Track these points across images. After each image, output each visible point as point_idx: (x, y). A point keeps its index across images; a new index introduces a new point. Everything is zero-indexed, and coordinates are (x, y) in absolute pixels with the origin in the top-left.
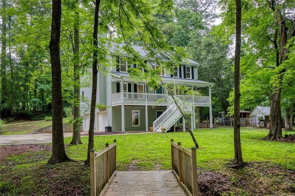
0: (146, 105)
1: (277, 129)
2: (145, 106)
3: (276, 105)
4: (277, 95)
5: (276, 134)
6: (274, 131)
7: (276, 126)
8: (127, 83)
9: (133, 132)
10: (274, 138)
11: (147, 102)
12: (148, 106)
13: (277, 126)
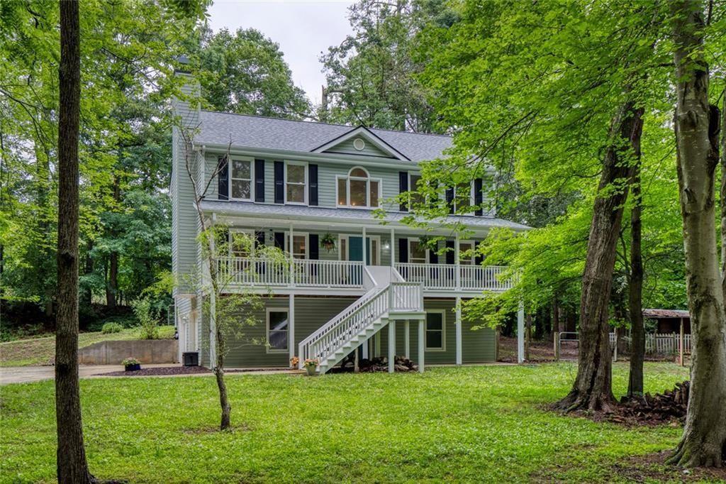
0: (292, 294)
1: (595, 373)
2: (288, 296)
3: (591, 294)
4: (596, 261)
5: (589, 391)
6: (586, 380)
7: (591, 366)
8: (254, 231)
9: (242, 369)
10: (581, 403)
11: (292, 285)
12: (295, 296)
13: (597, 366)
